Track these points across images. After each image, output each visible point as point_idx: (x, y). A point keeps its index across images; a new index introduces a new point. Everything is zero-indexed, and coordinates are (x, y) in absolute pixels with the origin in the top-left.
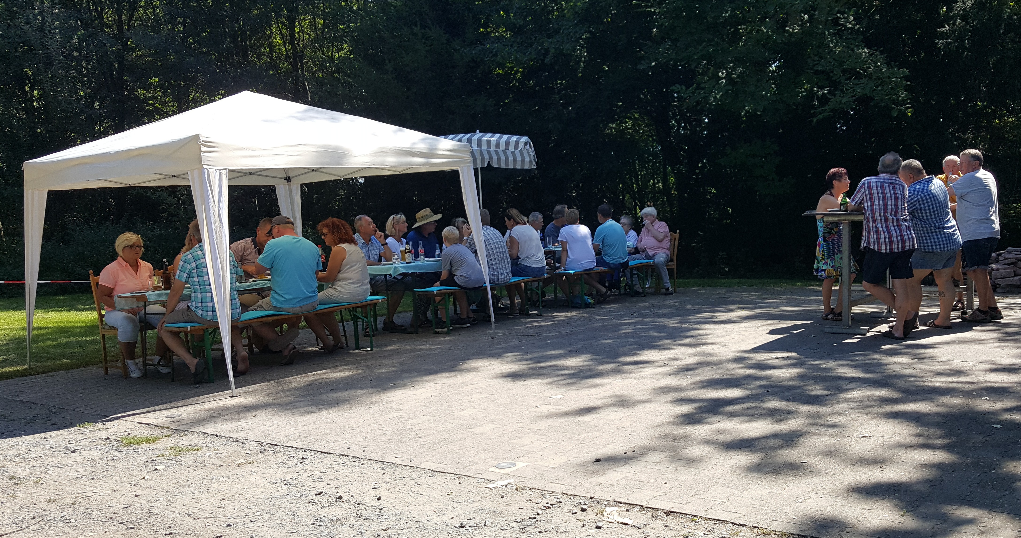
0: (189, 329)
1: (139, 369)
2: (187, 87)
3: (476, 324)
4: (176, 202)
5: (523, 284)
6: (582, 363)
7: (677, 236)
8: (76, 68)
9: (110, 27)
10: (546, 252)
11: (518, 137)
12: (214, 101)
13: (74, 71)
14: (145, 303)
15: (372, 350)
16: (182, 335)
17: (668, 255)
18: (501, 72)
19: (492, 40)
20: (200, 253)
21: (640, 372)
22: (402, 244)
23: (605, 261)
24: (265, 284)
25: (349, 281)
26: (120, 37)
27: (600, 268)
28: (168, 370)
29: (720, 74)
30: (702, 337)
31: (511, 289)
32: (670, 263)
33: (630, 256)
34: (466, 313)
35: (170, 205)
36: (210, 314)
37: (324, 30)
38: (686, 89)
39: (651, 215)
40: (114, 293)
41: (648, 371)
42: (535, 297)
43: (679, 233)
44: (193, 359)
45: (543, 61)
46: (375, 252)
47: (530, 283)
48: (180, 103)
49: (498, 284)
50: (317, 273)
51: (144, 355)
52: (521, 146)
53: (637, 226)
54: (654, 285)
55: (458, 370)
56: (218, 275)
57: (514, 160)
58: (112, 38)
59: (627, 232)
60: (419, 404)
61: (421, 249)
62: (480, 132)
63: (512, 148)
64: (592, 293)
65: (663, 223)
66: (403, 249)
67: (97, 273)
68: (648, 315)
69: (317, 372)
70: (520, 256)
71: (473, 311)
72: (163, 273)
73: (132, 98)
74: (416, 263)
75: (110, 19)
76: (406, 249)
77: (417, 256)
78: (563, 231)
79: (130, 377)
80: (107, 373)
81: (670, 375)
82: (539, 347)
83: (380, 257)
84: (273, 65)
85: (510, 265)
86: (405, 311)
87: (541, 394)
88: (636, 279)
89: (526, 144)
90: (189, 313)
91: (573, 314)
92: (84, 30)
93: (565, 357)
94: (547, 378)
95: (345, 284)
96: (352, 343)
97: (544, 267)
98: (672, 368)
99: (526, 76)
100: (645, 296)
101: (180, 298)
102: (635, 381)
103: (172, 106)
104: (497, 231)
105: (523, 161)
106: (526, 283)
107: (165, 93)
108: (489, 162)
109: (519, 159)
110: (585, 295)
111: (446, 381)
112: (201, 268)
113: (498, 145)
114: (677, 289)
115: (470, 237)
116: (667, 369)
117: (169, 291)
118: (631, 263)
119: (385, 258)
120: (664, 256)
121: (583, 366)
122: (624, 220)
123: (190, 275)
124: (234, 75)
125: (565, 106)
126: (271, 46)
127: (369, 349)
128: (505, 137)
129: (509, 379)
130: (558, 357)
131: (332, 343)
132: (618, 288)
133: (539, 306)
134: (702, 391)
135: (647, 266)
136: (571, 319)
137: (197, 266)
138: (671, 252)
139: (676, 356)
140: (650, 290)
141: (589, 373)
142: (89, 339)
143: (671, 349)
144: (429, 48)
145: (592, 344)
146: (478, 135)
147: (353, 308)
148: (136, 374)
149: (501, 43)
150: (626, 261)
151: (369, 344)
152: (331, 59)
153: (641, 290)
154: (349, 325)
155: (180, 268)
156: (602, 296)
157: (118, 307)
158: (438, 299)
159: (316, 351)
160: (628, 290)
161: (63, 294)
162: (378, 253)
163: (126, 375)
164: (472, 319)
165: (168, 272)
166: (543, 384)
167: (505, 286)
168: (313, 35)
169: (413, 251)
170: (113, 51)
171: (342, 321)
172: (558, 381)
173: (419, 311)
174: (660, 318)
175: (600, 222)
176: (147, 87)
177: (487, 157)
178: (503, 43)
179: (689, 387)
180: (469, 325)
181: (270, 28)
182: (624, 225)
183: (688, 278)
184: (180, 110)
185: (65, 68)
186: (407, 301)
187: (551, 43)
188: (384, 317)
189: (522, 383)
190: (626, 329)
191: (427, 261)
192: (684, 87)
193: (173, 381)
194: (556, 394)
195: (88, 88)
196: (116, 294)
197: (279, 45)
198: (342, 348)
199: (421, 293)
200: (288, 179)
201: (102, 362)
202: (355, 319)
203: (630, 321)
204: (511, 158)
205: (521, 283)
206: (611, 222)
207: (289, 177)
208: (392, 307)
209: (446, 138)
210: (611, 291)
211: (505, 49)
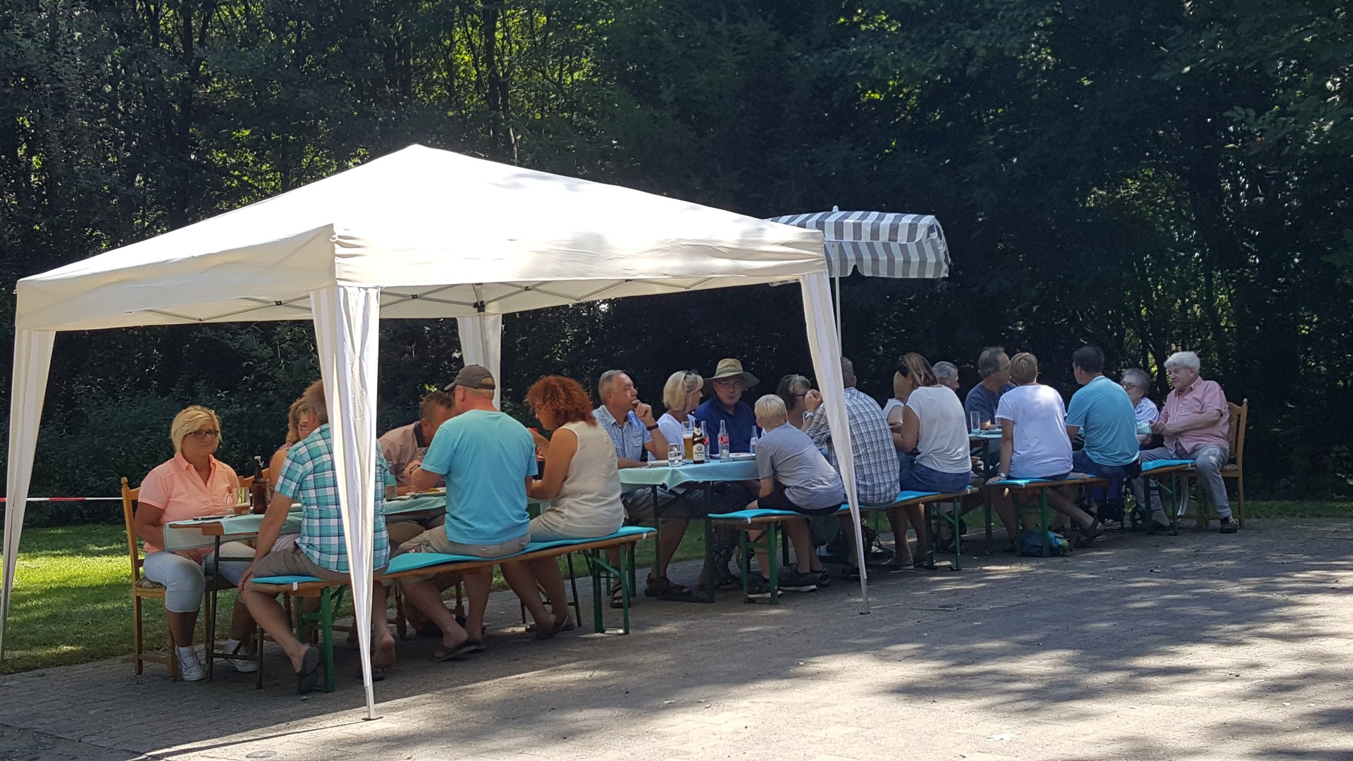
0: (295, 587)
1: (200, 664)
2: (300, 145)
3: (827, 585)
4: (272, 353)
5: (922, 506)
6: (1050, 669)
7: (1243, 410)
8: (107, 114)
9: (169, 40)
10: (973, 443)
11: (914, 216)
12: (347, 168)
13: (104, 120)
14: (218, 538)
15: (626, 632)
16: (280, 599)
17: (1223, 450)
18: (877, 96)
19: (863, 37)
20: (321, 443)
21: (1177, 691)
22: (687, 426)
23: (1090, 461)
24: (434, 503)
25: (588, 496)
26: (187, 58)
27: (1081, 475)
28: (251, 667)
29: (1329, 84)
30: (1309, 621)
31: (898, 515)
32: (1228, 467)
33: (1143, 452)
34: (808, 565)
35: (261, 360)
36: (334, 558)
37: (547, 34)
38: (1257, 117)
39: (1186, 367)
40: (165, 518)
41: (1196, 690)
42: (945, 534)
43: (1248, 403)
44: (300, 644)
45: (963, 71)
46: (635, 443)
47: (935, 504)
48: (286, 173)
49: (872, 504)
50: (528, 480)
51: (210, 639)
52: (921, 234)
53: (1158, 390)
54: (1194, 512)
55: (798, 676)
56: (354, 483)
57: (905, 262)
58: (173, 59)
59: (1136, 403)
60: (722, 742)
61: (722, 434)
62: (840, 209)
63: (902, 238)
64: (1063, 527)
65: (1214, 385)
66: (690, 436)
67: (135, 483)
68: (1185, 573)
69: (523, 675)
70: (920, 450)
71: (822, 559)
72: (254, 482)
73: (204, 167)
74: (713, 463)
75: (169, 26)
76: (695, 436)
77: (714, 450)
78: (1007, 399)
79: (183, 680)
80: (140, 672)
81: (1246, 697)
82: (959, 633)
83: (644, 451)
84: (453, 100)
85: (897, 467)
86: (687, 559)
87: (969, 731)
88: (1155, 497)
89: (931, 229)
90: (296, 557)
91: (1025, 568)
92: (125, 46)
93: (1014, 655)
94: (980, 698)
95: (577, 503)
96: (588, 618)
97: (968, 473)
98: (1247, 684)
99: (927, 103)
100: (1176, 534)
101: (281, 530)
102: (1169, 709)
103: (270, 179)
104: (872, 400)
105: (923, 263)
106: (928, 505)
107: (260, 158)
108: (855, 267)
109: (915, 259)
110: (1050, 528)
111: (774, 698)
112: (322, 473)
113: (875, 233)
114: (1246, 521)
115: (819, 411)
116: (1236, 686)
117: (262, 516)
118: (1148, 465)
119: (654, 454)
120: (1218, 451)
121: (1053, 674)
122: (1130, 377)
123: (301, 486)
124: (384, 120)
125: (1006, 157)
126: (451, 67)
127: (621, 631)
128: (890, 217)
129: (902, 697)
130: (1002, 655)
131: (553, 617)
132: (1118, 517)
133: (954, 551)
134: (1319, 734)
135: (1181, 471)
136: (1024, 577)
137: (315, 467)
138: (1231, 443)
139: (1255, 660)
140: (1186, 523)
141: (1067, 691)
142: (108, 606)
143: (1244, 644)
144: (742, 57)
145: (1070, 628)
146: (836, 214)
147: (593, 550)
148: (193, 673)
149: (879, 43)
150: (1136, 461)
151: (621, 620)
152: (559, 84)
153: (1167, 523)
154: (585, 584)
155: (284, 472)
156: (1084, 532)
157: (168, 545)
158: (754, 534)
159: (521, 634)
160: (1140, 522)
161: (62, 525)
162: (640, 443)
163: (176, 676)
164: (819, 575)
165: (262, 480)
166: (972, 710)
167: (887, 510)
168: (527, 45)
169: (707, 439)
170: (174, 83)
171: (572, 577)
172: (1004, 703)
173: (716, 558)
174: (1213, 578)
175: (1079, 382)
176: (231, 146)
177: (851, 257)
178: (883, 43)
179: (1290, 724)
180: (814, 587)
181: (450, 34)
182: (1129, 387)
183: (1268, 499)
184: (287, 186)
185: (91, 113)
186: (694, 539)
187: (979, 38)
188: (649, 570)
189: (928, 705)
190: (1142, 600)
191: (734, 460)
192: (1252, 112)
193: (260, 687)
194: (1001, 732)
195: (125, 150)
196: (168, 520)
197: (466, 64)
198: (569, 628)
199: (721, 522)
200: (480, 307)
201: (131, 650)
202: (596, 571)
203: (1149, 584)
204: (899, 259)
205: (918, 504)
206: (1101, 381)
207: (482, 302)
208: (665, 550)
209: (777, 222)
210: (1103, 522)
211: (886, 55)
